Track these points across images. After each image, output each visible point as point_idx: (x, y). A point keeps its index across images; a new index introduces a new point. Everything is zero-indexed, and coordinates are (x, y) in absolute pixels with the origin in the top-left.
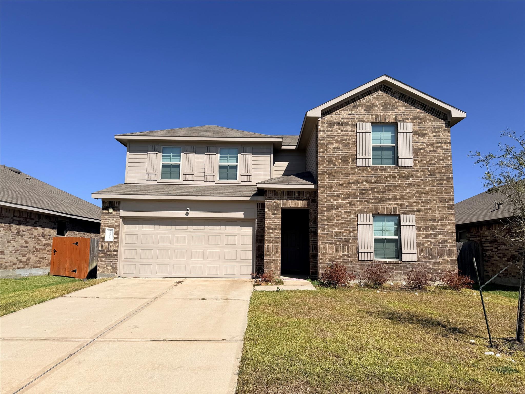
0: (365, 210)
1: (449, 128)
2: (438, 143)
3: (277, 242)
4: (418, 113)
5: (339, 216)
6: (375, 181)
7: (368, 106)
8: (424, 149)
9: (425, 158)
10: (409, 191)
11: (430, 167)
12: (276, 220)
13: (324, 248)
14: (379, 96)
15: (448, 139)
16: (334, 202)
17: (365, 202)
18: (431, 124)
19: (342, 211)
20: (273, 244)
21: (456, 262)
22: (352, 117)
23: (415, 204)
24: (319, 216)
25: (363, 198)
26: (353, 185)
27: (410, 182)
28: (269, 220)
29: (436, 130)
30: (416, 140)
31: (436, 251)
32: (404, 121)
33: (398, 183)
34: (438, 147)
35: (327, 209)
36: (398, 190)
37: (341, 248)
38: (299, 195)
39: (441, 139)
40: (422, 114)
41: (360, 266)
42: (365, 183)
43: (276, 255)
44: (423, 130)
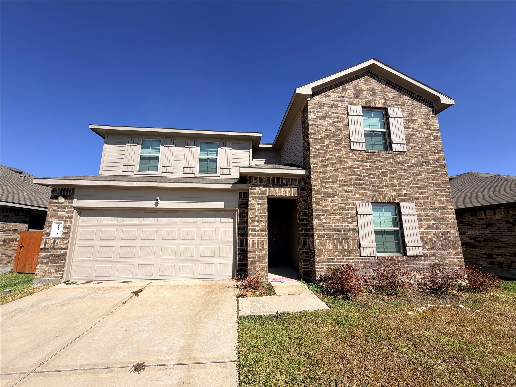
0: (363, 198)
1: (436, 116)
2: (427, 129)
3: (263, 236)
4: (405, 99)
5: (336, 205)
6: (370, 166)
7: (357, 90)
8: (415, 135)
9: (417, 144)
10: (405, 178)
11: (423, 153)
12: (262, 211)
13: (321, 243)
14: (367, 81)
15: (437, 126)
16: (330, 189)
17: (363, 189)
18: (419, 110)
19: (339, 199)
20: (259, 238)
21: (462, 255)
22: (342, 100)
23: (412, 192)
24: (314, 205)
25: (360, 185)
26: (348, 170)
27: (405, 169)
28: (253, 211)
29: (425, 117)
30: (407, 125)
31: (440, 244)
32: (393, 107)
33: (394, 169)
34: (428, 134)
35: (321, 197)
36: (395, 177)
37: (340, 243)
38: (287, 183)
39: (430, 125)
40: (410, 101)
41: (362, 264)
42: (360, 168)
43: (261, 252)
44: (413, 116)
